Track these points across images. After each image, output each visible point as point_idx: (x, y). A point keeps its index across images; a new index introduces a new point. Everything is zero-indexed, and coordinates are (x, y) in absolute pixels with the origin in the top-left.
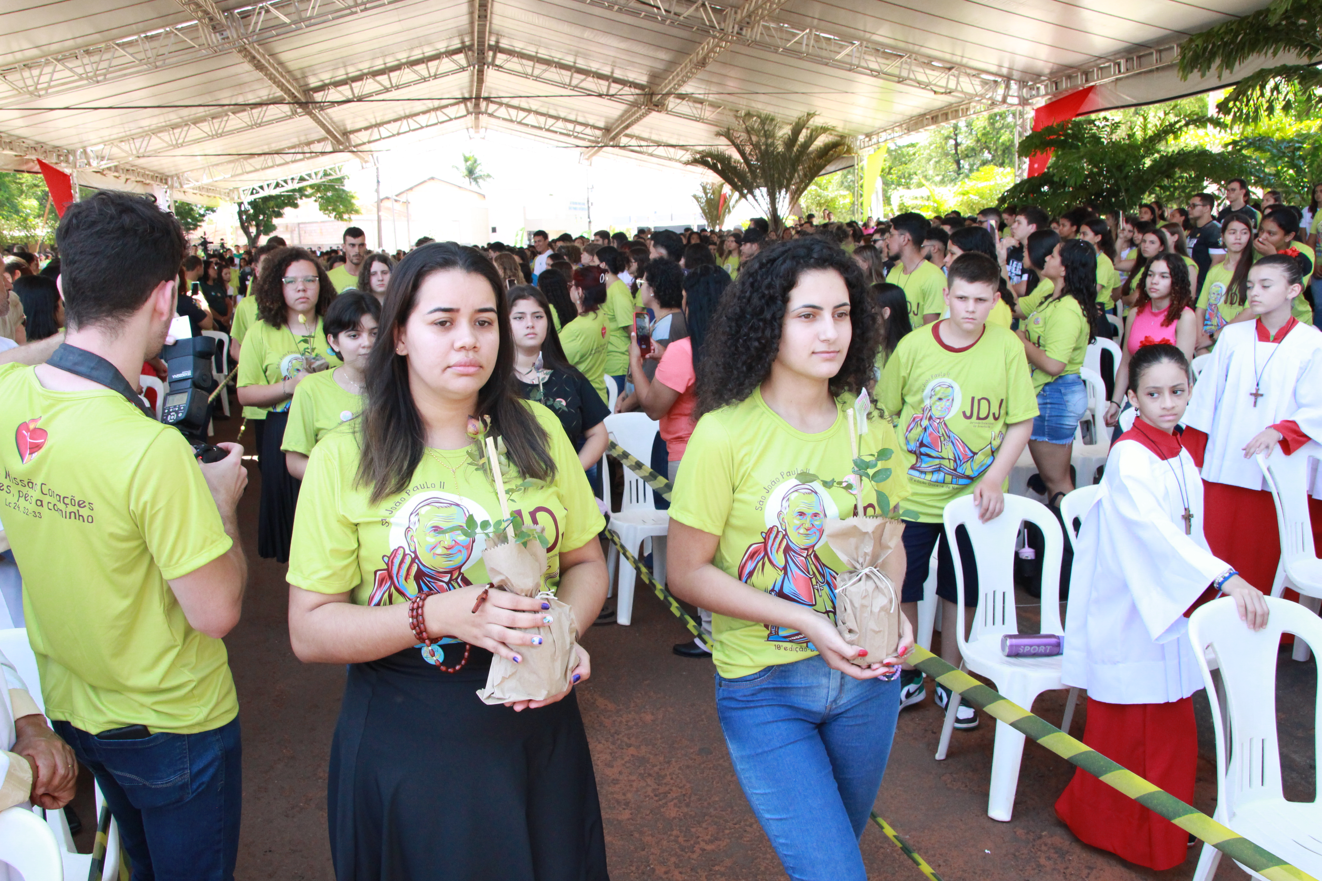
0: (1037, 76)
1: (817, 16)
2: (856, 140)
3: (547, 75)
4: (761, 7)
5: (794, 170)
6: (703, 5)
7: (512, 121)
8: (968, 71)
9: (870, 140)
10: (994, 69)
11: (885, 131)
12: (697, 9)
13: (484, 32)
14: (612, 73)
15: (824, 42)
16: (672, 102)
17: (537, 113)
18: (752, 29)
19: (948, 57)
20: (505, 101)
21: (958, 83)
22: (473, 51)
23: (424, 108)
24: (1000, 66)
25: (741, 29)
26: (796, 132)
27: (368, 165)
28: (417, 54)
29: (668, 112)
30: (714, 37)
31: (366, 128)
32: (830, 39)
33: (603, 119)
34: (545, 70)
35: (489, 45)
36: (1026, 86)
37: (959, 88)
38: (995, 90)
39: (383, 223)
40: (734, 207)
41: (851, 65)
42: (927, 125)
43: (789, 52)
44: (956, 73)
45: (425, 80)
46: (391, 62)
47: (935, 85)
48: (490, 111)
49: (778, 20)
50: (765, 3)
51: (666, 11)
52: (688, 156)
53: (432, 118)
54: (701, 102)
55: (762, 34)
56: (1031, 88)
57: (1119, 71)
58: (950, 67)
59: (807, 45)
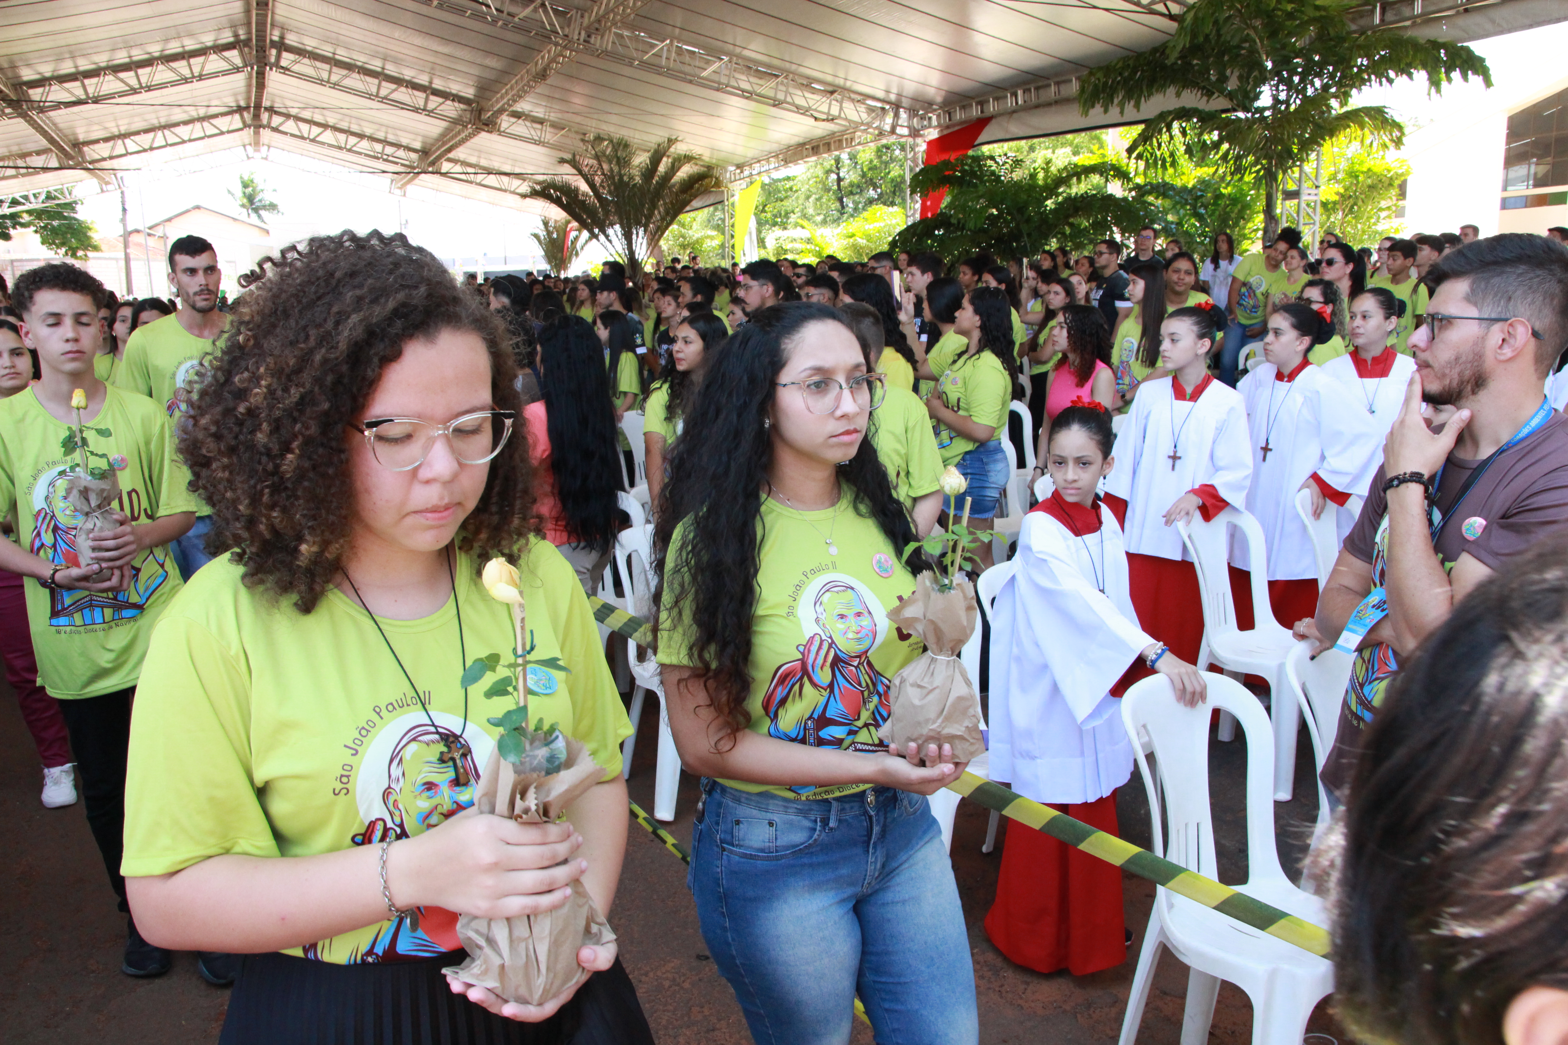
0: (928, 105)
1: (678, 25)
2: (726, 171)
3: (347, 82)
4: (612, 10)
5: (654, 206)
6: (543, 5)
7: (302, 138)
8: (853, 96)
9: (742, 172)
10: (881, 94)
11: (759, 161)
12: (535, 10)
13: (265, 24)
14: (431, 83)
15: (687, 55)
16: (505, 122)
17: (335, 129)
18: (602, 37)
19: (829, 79)
20: (293, 112)
21: (841, 109)
22: (250, 48)
23: (184, 117)
24: (888, 92)
25: (589, 36)
26: (656, 160)
27: (110, 187)
28: (175, 47)
29: (501, 133)
30: (556, 44)
32: (694, 52)
33: (420, 139)
34: (346, 76)
35: (272, 41)
36: (917, 115)
37: (843, 115)
38: (882, 119)
39: (133, 264)
40: (582, 248)
41: (719, 83)
42: (807, 156)
43: (646, 66)
44: (839, 97)
45: (186, 81)
46: (139, 55)
47: (816, 110)
49: (633, 27)
50: (617, 7)
51: (497, 10)
52: (525, 188)
53: (197, 130)
54: (541, 122)
55: (613, 43)
56: (922, 118)
57: (1017, 103)
58: (832, 91)
59: (667, 59)
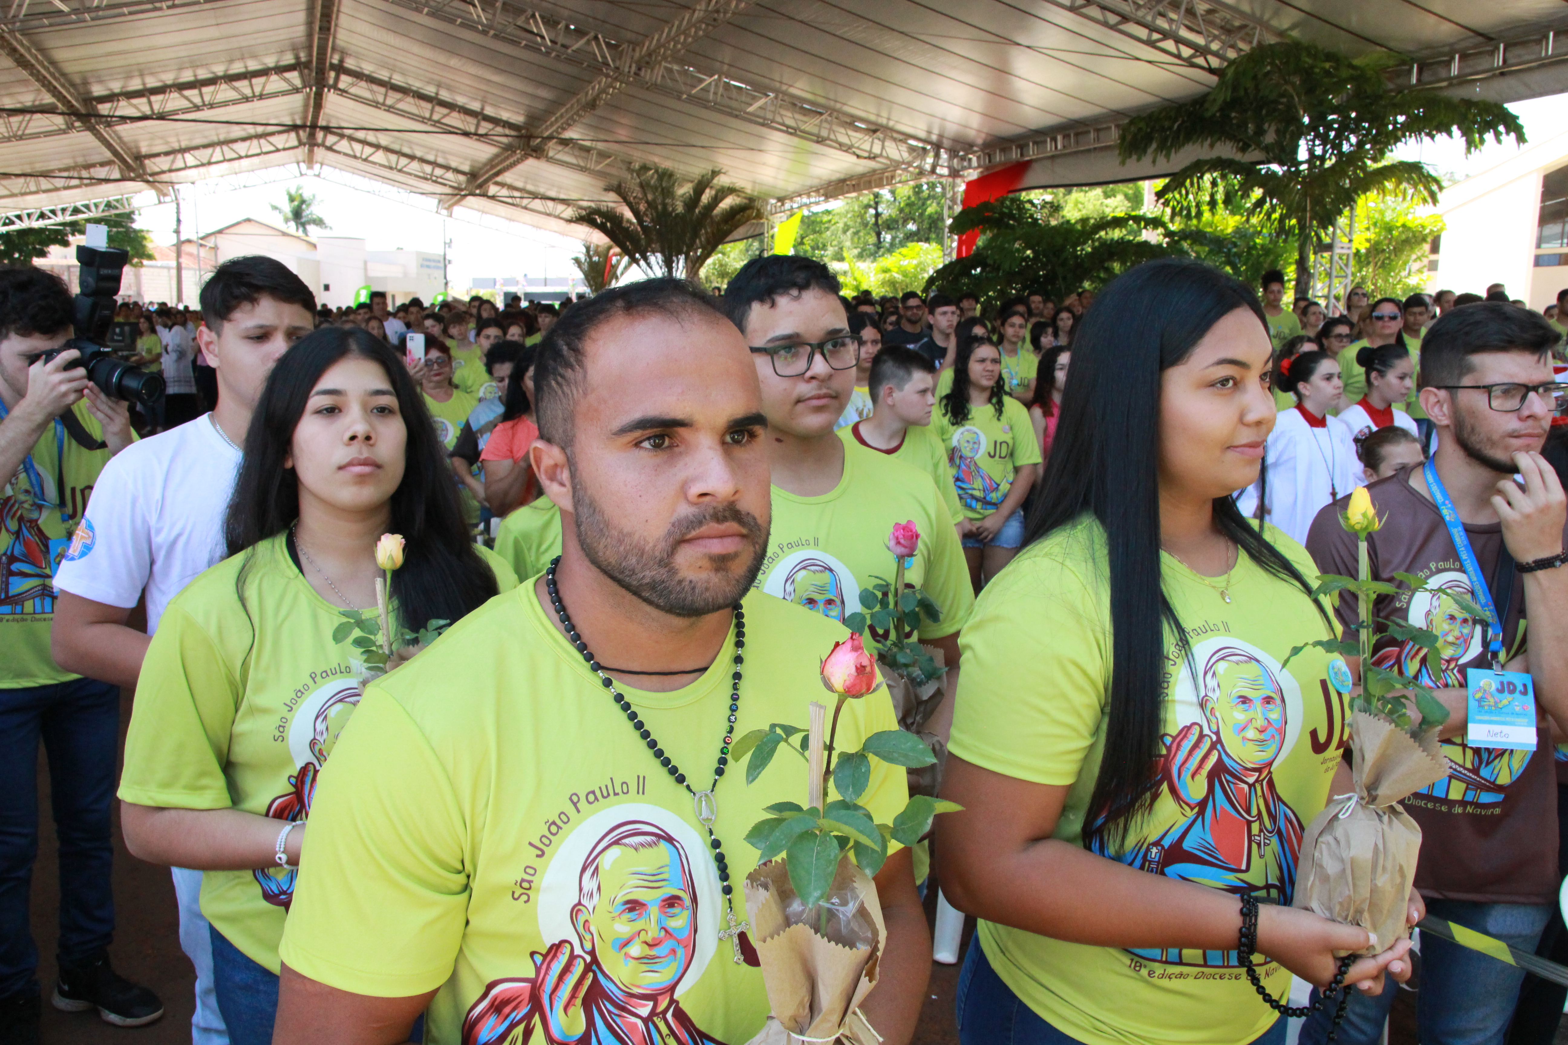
0: (969, 146)
1: (727, 61)
2: (767, 203)
3: (401, 106)
4: (663, 46)
5: (696, 235)
6: (596, 38)
7: (355, 157)
8: (895, 135)
9: (783, 205)
10: (922, 135)
11: (800, 195)
12: (588, 42)
13: (326, 48)
14: (483, 109)
15: (734, 91)
16: (553, 149)
17: (387, 149)
18: (652, 70)
19: (873, 118)
20: (347, 132)
21: (883, 147)
22: (310, 70)
23: (243, 134)
24: (929, 132)
25: (640, 69)
26: (699, 190)
27: (168, 199)
28: (237, 68)
29: (550, 160)
30: (607, 76)
31: (167, 154)
32: (741, 88)
33: (468, 163)
34: (400, 100)
35: (332, 65)
36: (956, 156)
37: (884, 154)
38: (923, 159)
39: (185, 273)
40: (622, 274)
41: (765, 119)
42: (848, 192)
43: (694, 100)
44: (881, 136)
45: (247, 99)
46: (203, 74)
47: (858, 148)
48: (328, 144)
49: (682, 62)
50: (669, 42)
51: (551, 41)
52: (569, 212)
53: (254, 146)
54: (588, 150)
55: (663, 76)
56: (963, 159)
57: (1056, 147)
58: (874, 129)
59: (715, 93)
